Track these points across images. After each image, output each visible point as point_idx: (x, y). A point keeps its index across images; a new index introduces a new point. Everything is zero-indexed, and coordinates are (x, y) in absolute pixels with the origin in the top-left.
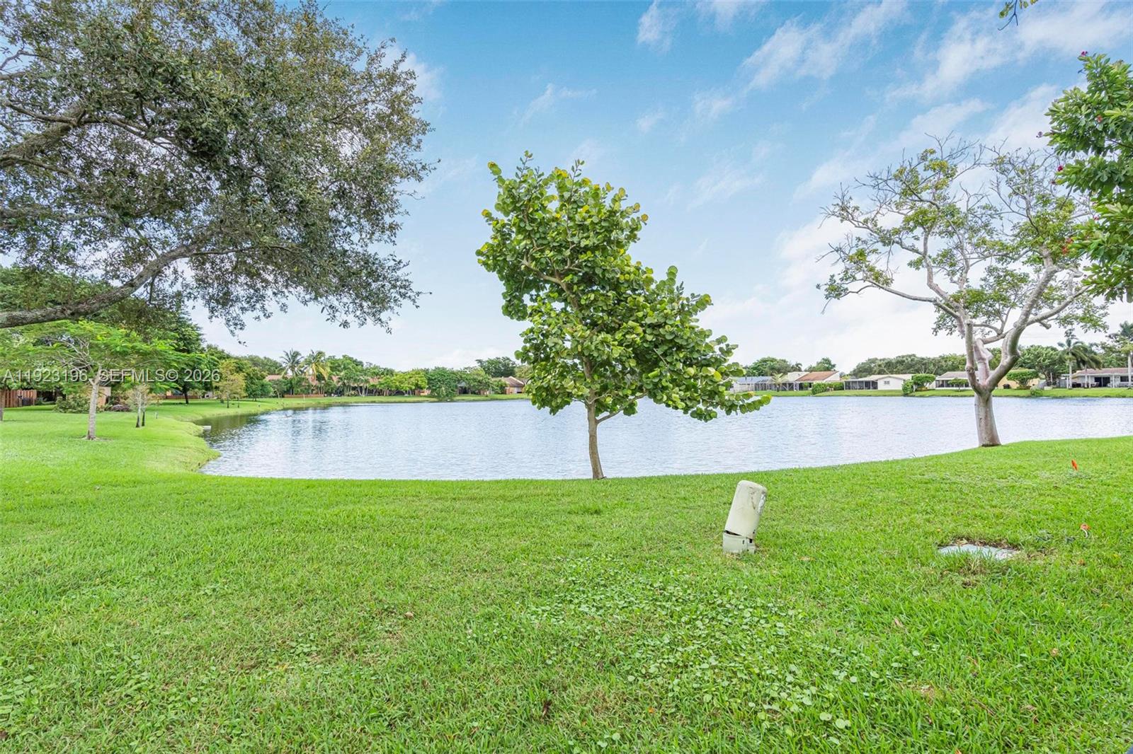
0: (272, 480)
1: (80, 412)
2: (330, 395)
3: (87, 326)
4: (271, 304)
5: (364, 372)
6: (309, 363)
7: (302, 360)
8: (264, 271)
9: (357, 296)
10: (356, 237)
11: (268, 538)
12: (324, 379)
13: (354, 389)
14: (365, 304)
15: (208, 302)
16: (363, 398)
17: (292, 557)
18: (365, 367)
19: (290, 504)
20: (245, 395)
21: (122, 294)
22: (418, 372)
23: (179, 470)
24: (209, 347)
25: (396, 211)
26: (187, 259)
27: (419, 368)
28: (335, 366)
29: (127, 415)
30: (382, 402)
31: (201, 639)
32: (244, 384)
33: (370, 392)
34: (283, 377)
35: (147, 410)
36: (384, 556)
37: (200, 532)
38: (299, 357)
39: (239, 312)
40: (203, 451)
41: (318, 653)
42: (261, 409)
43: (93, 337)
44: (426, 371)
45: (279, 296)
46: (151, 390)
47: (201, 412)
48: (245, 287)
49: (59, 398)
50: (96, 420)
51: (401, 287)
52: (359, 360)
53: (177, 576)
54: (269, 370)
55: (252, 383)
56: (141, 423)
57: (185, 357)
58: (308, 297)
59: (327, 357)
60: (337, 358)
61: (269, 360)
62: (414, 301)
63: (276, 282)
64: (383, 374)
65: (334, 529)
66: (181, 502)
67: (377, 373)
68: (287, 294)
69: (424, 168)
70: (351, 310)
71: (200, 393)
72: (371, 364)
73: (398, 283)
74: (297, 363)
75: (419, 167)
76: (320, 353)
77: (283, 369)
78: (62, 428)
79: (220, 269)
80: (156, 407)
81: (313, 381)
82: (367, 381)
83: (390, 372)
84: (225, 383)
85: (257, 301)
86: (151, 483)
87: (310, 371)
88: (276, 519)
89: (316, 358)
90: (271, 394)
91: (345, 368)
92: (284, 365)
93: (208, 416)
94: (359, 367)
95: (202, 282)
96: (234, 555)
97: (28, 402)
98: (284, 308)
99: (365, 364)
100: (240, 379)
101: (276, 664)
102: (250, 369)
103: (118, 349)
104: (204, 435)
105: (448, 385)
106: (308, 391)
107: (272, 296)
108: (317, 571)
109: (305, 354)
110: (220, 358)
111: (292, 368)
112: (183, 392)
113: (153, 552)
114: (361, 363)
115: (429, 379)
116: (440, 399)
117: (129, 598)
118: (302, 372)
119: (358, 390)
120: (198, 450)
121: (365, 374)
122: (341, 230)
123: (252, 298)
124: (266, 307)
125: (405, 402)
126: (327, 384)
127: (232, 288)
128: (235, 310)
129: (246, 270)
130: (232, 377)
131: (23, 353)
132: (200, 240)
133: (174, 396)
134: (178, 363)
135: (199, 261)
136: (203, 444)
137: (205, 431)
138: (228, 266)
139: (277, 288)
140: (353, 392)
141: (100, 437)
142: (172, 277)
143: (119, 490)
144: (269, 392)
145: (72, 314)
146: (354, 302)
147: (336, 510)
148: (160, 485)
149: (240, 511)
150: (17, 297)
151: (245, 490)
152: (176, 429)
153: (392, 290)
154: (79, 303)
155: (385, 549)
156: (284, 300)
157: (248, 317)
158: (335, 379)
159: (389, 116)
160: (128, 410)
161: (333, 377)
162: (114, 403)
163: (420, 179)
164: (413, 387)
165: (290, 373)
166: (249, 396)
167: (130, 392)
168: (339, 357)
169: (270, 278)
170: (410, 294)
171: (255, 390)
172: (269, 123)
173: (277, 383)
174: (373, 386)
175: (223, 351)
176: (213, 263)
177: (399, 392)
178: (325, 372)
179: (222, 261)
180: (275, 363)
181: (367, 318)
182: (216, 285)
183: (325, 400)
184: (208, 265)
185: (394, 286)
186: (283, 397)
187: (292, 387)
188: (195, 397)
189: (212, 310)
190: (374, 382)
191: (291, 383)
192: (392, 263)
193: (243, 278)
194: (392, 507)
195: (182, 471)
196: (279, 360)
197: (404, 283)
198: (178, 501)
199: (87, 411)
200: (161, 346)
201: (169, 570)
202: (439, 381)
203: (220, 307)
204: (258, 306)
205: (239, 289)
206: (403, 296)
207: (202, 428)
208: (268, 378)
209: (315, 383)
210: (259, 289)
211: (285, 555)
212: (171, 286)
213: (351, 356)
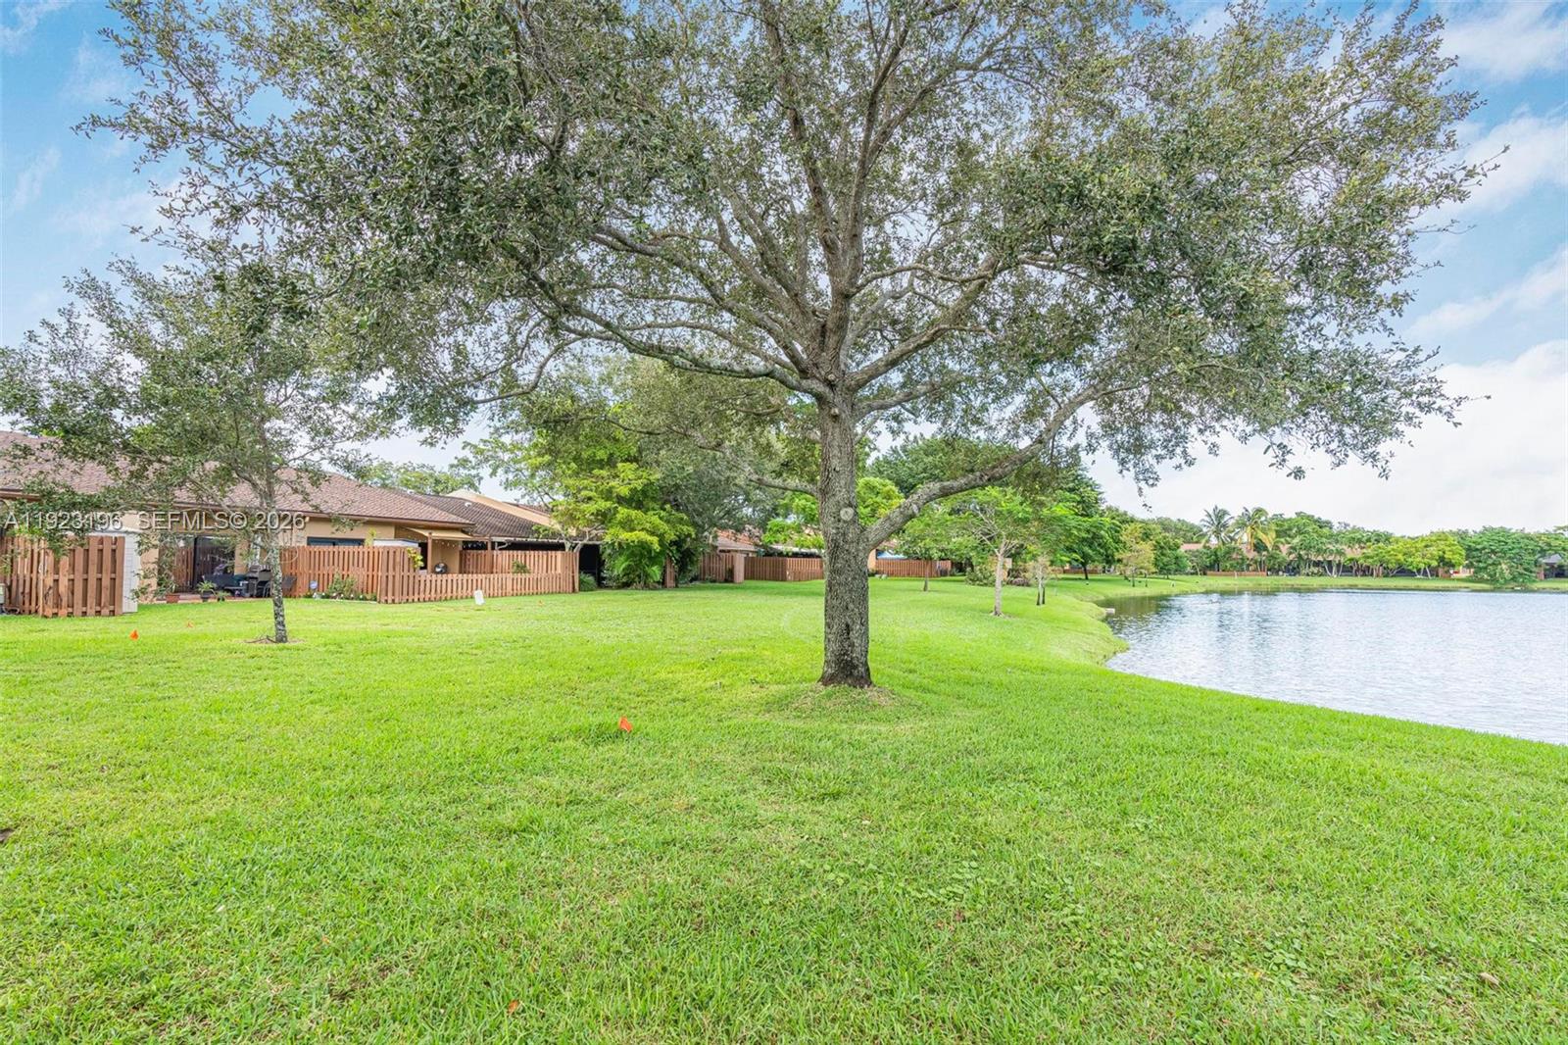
0: (1201, 690)
1: (986, 585)
2: (1277, 573)
3: (994, 492)
4: (1196, 447)
5: (1335, 538)
6: (1242, 525)
7: (1231, 522)
8: (1185, 402)
9: (1334, 420)
10: (1330, 329)
11: (1210, 775)
12: (1265, 548)
13: (1317, 564)
14: (1347, 431)
15: (1117, 452)
16: (1334, 579)
17: (1247, 809)
18: (1335, 531)
19: (1234, 730)
20: (1154, 570)
21: (1032, 453)
22: (1441, 537)
23: (1085, 662)
24: (1109, 509)
25: (1405, 271)
26: (1092, 403)
27: (1446, 530)
28: (1284, 530)
29: (1028, 590)
30: (1369, 588)
31: (1137, 886)
32: (1153, 556)
33: (1347, 569)
34: (1205, 547)
35: (1047, 585)
36: (1414, 851)
37: (1120, 744)
38: (1227, 518)
39: (1154, 462)
40: (1109, 641)
41: (1312, 976)
42: (1176, 590)
43: (998, 504)
44: (1462, 535)
45: (1207, 433)
46: (1052, 563)
47: (1105, 592)
48: (1161, 427)
49: (969, 569)
50: (1001, 594)
51: (1421, 394)
52: (1324, 519)
53: (1100, 794)
54: (1184, 536)
55: (1163, 554)
56: (1041, 601)
57: (1087, 522)
58: (1249, 429)
59: (1270, 516)
60: (1286, 517)
61: (1183, 522)
62: (1449, 415)
63: (1202, 414)
64: (1369, 540)
65: (1312, 782)
66: (1094, 702)
67: (1358, 539)
68: (1218, 429)
69: (1471, 174)
70: (1321, 442)
71: (1100, 567)
72: (1346, 525)
73: (1417, 388)
74: (1225, 526)
75: (1460, 175)
76: (1259, 511)
77: (1204, 535)
78: (972, 601)
79: (1130, 409)
80: (1056, 582)
81: (1249, 551)
82: (1340, 553)
83: (1387, 538)
84: (1129, 554)
85: (1177, 445)
86: (1059, 672)
87: (1245, 537)
88: (1217, 748)
89: (1253, 519)
90: (1189, 569)
91: (1300, 532)
92: (1205, 530)
93: (1110, 596)
94: (1326, 530)
95: (1109, 429)
96: (1166, 785)
97: (944, 573)
98: (1214, 449)
99: (1336, 526)
100: (1147, 550)
101: (1244, 964)
102: (1159, 535)
103: (1020, 515)
104: (1107, 619)
105: (1517, 559)
106: (1242, 566)
107: (1197, 435)
108: (1292, 844)
109: (1235, 512)
110: (1123, 522)
111: (1217, 533)
112: (1082, 567)
113: (1071, 756)
114: (1328, 524)
115: (1469, 549)
116: (1496, 584)
117: (1052, 807)
118: (1232, 539)
119: (1325, 567)
120: (1102, 638)
121: (1337, 542)
122: (1306, 320)
123: (1170, 441)
124: (1188, 450)
125: (1418, 589)
126: (1272, 557)
127: (1144, 430)
128: (1149, 459)
129: (1162, 404)
130: (1138, 547)
131: (942, 524)
132: (1107, 377)
133: (1073, 570)
134: (1080, 530)
135: (1104, 402)
136: (1106, 629)
137: (1109, 615)
138: (1139, 403)
139: (1204, 423)
140: (1316, 570)
141: (1005, 613)
142: (1071, 429)
143: (1029, 676)
144: (1185, 567)
145: (989, 480)
146: (1327, 430)
147: (1311, 754)
148: (1068, 677)
149: (1166, 727)
150: (936, 467)
151: (1167, 699)
152: (1077, 610)
153: (1403, 401)
154: (994, 467)
155: (1414, 839)
156: (1213, 439)
157: (1164, 468)
158: (1285, 549)
159: (1388, 114)
160: (1028, 585)
161: (1281, 546)
162: (1015, 577)
163: (1462, 196)
164: (1434, 563)
165: (1214, 542)
166: (1160, 572)
167: (1031, 564)
168: (1290, 514)
169: (1194, 410)
170: (1439, 402)
171: (1167, 565)
172: (1195, 200)
173: (1195, 554)
174: (1351, 560)
175: (1125, 513)
176: (1121, 402)
177: (1403, 571)
178: (1269, 539)
179: (1132, 398)
180: (1192, 527)
181: (1350, 452)
182: (1125, 429)
183: (1267, 581)
184: (1115, 407)
185: (1407, 395)
186: (1205, 574)
187: (1217, 561)
188: (1094, 572)
189: (1123, 462)
190: (1353, 553)
191: (1216, 555)
192: (1400, 356)
193: (1158, 416)
194: (1419, 770)
195: (1089, 663)
196: (1197, 523)
197: (1428, 385)
198: (1090, 700)
199: (992, 584)
200: (1060, 510)
201: (1091, 785)
202: (1493, 552)
203: (1131, 456)
204: (1179, 450)
205: (1153, 431)
206: (1427, 408)
207: (1105, 611)
208: (1184, 548)
209: (1252, 555)
210: (1179, 428)
211: (1237, 805)
212: (1070, 439)
213: (1309, 513)
